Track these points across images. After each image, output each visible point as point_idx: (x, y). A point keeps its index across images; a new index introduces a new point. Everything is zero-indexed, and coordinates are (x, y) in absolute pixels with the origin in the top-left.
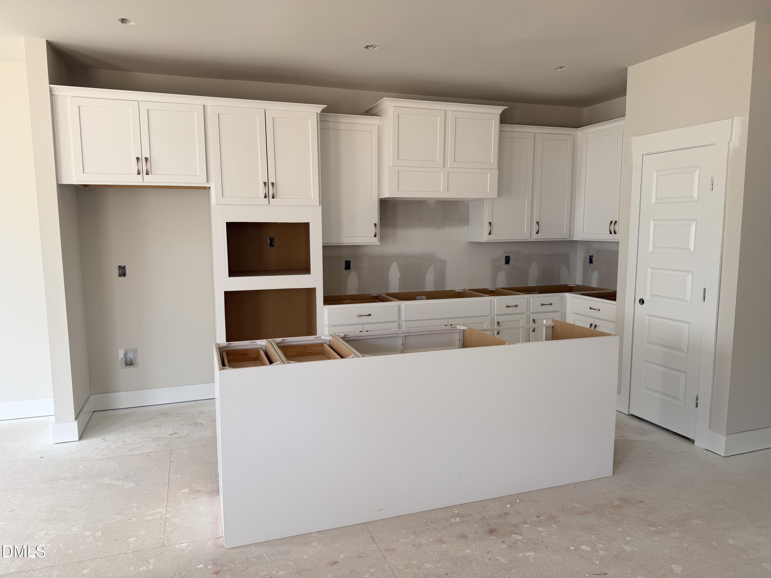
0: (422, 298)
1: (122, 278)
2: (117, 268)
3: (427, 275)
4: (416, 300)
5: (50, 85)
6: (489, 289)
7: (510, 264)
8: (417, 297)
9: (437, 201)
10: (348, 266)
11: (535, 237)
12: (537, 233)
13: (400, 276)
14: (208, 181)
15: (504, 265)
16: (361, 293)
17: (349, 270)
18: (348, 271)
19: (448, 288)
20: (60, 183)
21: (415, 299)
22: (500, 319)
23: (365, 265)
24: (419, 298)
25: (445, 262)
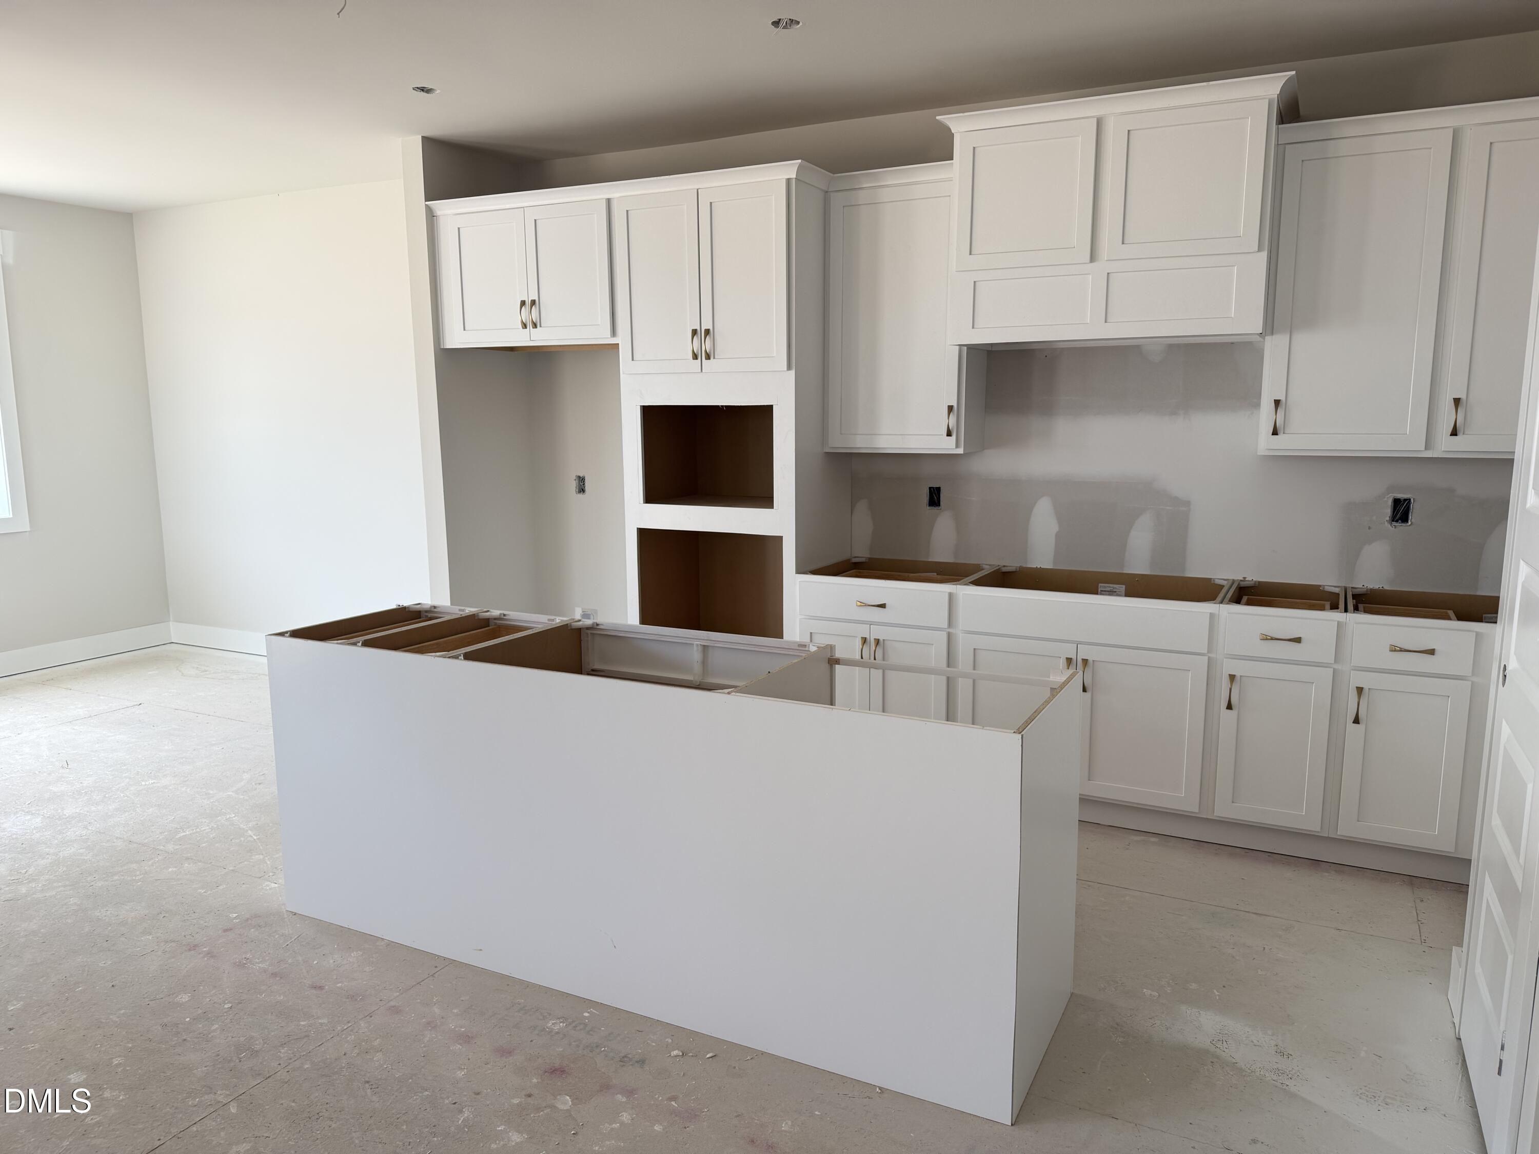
0: (1114, 588)
1: (581, 496)
2: (575, 480)
3: (1133, 533)
4: (1097, 594)
5: (427, 203)
6: (1328, 589)
7: (1410, 523)
8: (1100, 585)
9: (1171, 346)
10: (935, 496)
11: (1445, 446)
12: (1454, 433)
13: (1058, 530)
14: (614, 333)
15: (1387, 525)
16: (961, 561)
17: (937, 508)
18: (934, 510)
19: (1195, 570)
20: (442, 347)
21: (1095, 592)
22: (1238, 668)
23: (973, 499)
24: (1105, 587)
25: (1188, 503)
